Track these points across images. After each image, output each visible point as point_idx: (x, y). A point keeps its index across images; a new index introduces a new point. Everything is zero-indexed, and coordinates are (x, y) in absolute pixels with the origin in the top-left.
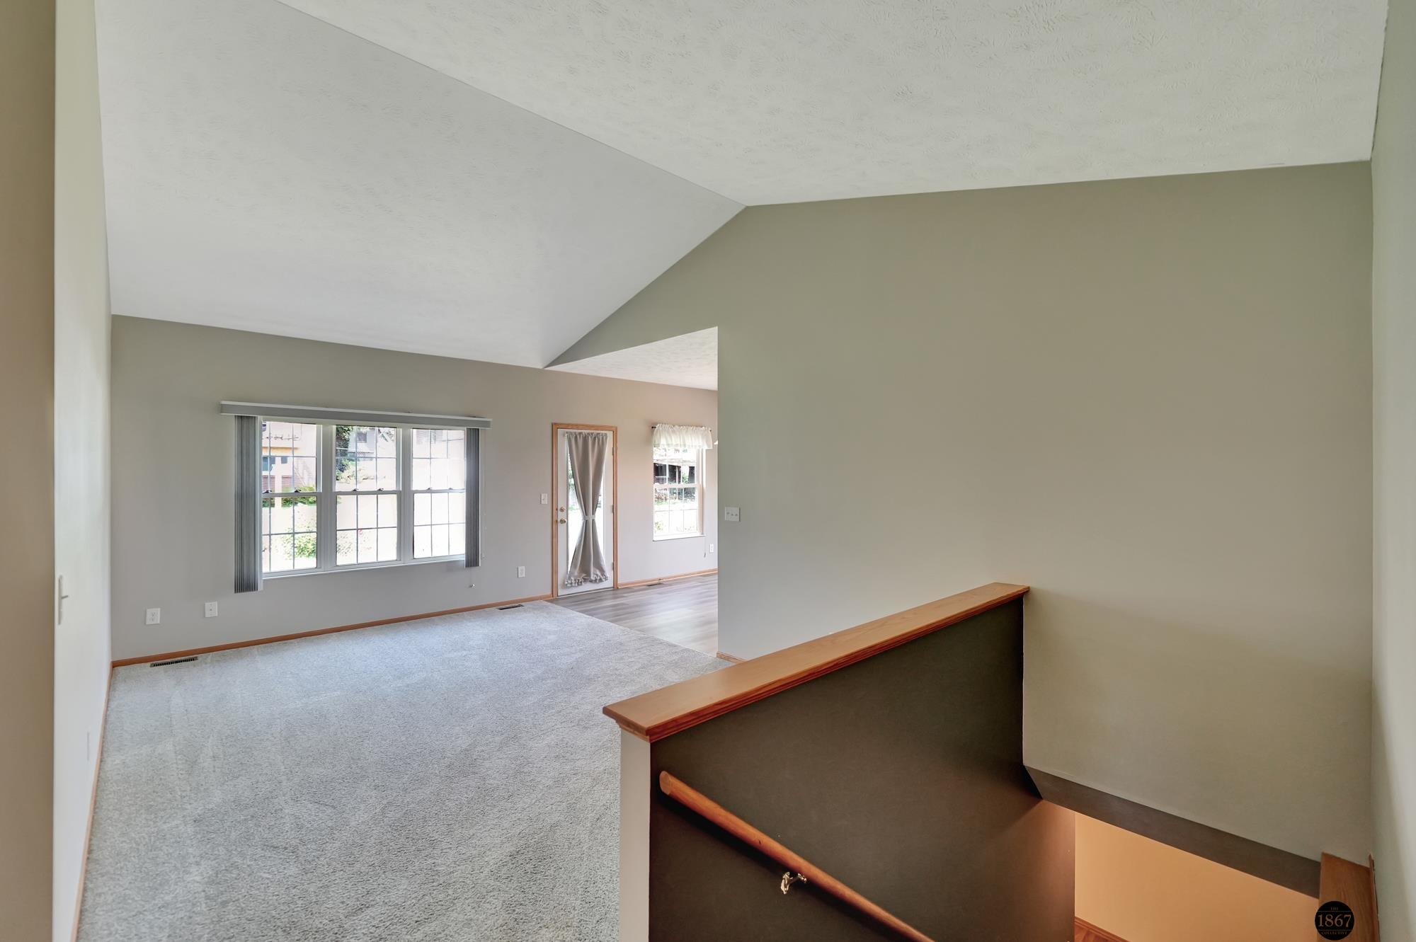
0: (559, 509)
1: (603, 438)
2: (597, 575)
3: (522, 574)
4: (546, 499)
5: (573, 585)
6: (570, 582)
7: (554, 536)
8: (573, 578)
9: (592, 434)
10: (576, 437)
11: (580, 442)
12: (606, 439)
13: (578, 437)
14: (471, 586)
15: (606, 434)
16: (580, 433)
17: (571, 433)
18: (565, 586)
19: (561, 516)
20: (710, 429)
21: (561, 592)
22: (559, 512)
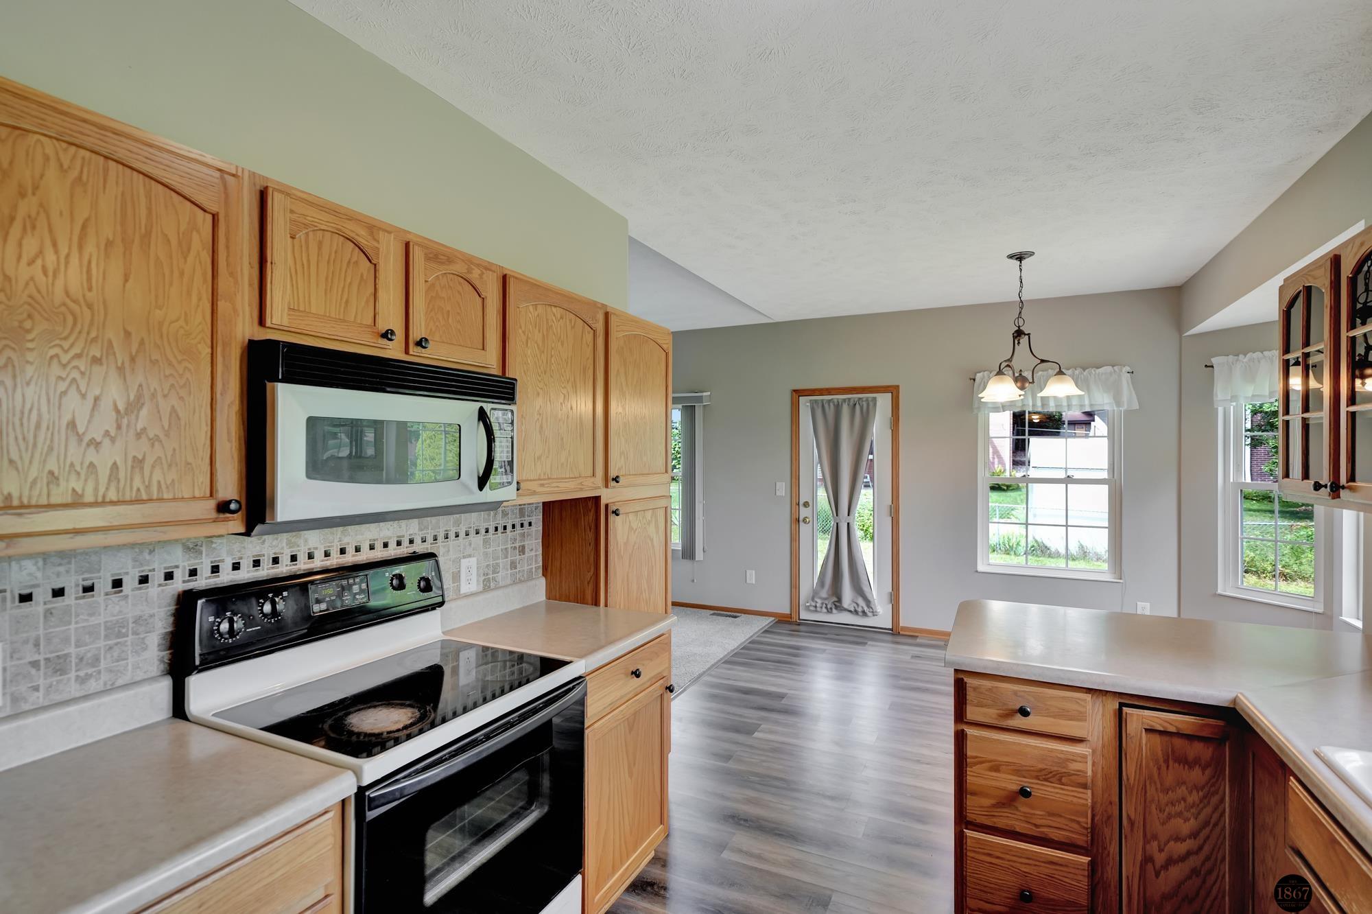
0: (801, 503)
1: (868, 405)
2: (858, 605)
3: (752, 577)
4: (782, 489)
5: (818, 609)
6: (813, 604)
7: (795, 539)
8: (819, 601)
9: (849, 399)
10: (823, 406)
11: (831, 412)
12: (875, 405)
13: (826, 406)
14: (693, 581)
15: (875, 399)
16: (829, 401)
17: (816, 401)
18: (807, 608)
19: (804, 512)
20: (1128, 369)
21: (804, 615)
22: (802, 508)
